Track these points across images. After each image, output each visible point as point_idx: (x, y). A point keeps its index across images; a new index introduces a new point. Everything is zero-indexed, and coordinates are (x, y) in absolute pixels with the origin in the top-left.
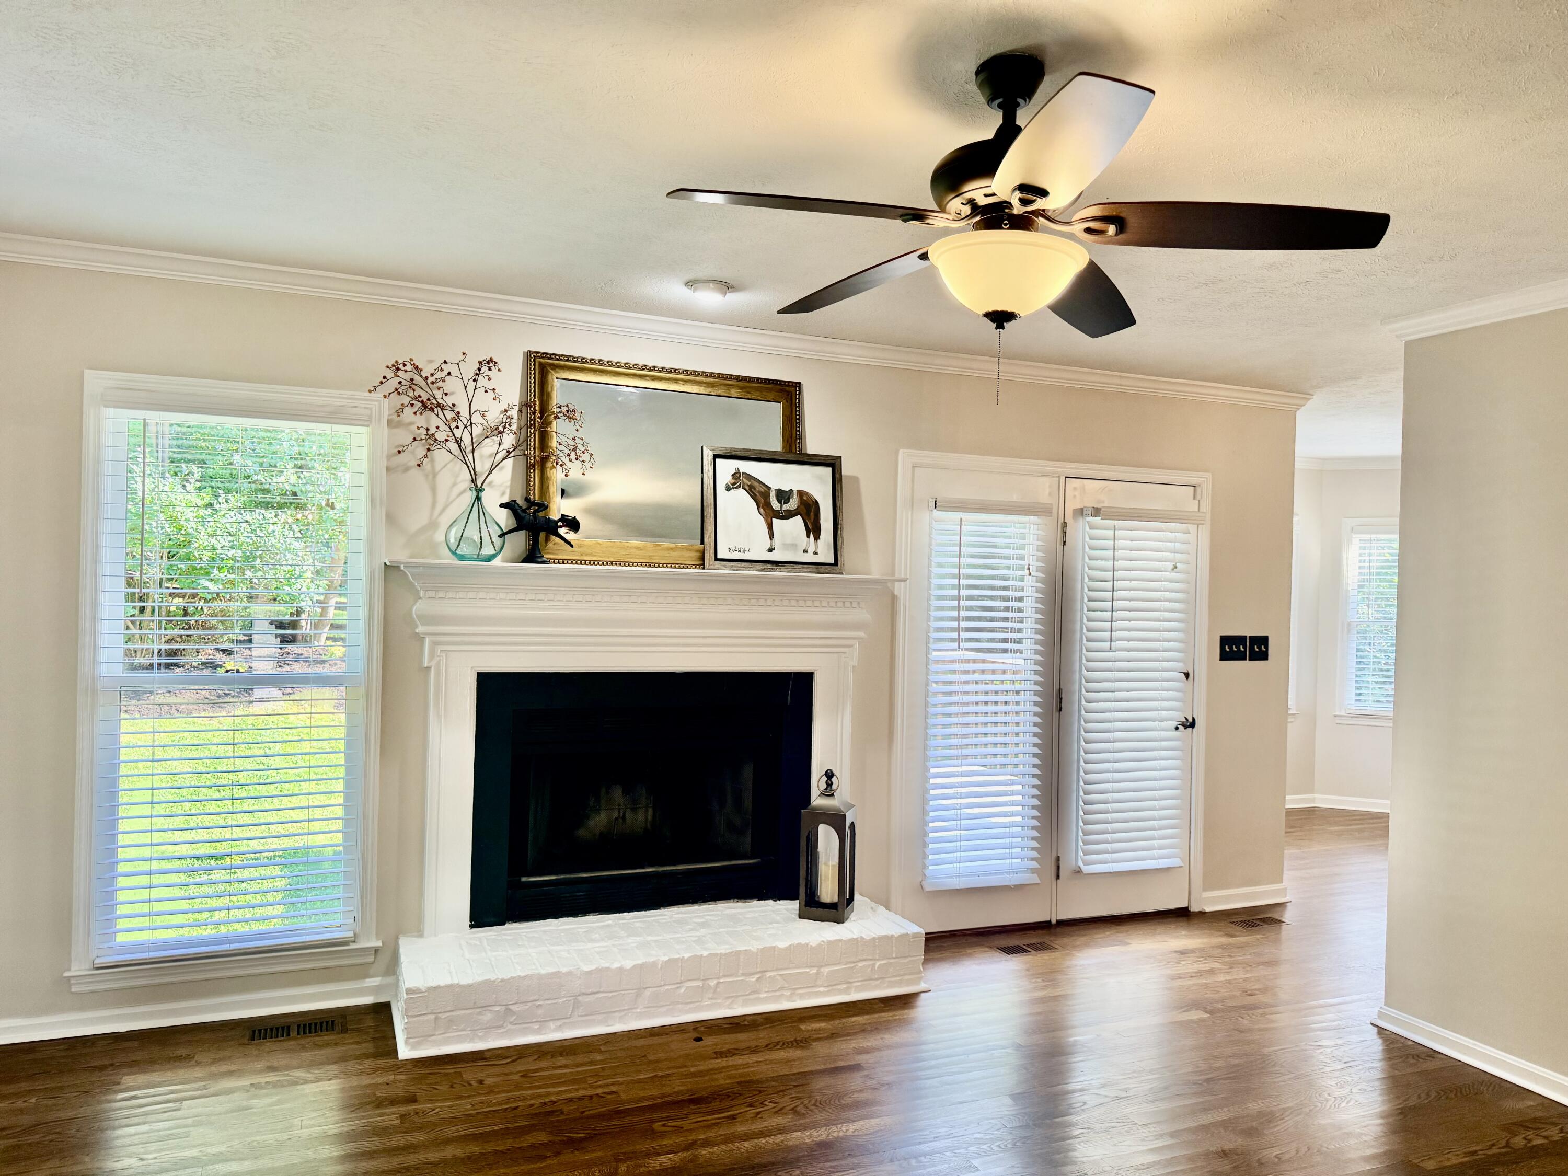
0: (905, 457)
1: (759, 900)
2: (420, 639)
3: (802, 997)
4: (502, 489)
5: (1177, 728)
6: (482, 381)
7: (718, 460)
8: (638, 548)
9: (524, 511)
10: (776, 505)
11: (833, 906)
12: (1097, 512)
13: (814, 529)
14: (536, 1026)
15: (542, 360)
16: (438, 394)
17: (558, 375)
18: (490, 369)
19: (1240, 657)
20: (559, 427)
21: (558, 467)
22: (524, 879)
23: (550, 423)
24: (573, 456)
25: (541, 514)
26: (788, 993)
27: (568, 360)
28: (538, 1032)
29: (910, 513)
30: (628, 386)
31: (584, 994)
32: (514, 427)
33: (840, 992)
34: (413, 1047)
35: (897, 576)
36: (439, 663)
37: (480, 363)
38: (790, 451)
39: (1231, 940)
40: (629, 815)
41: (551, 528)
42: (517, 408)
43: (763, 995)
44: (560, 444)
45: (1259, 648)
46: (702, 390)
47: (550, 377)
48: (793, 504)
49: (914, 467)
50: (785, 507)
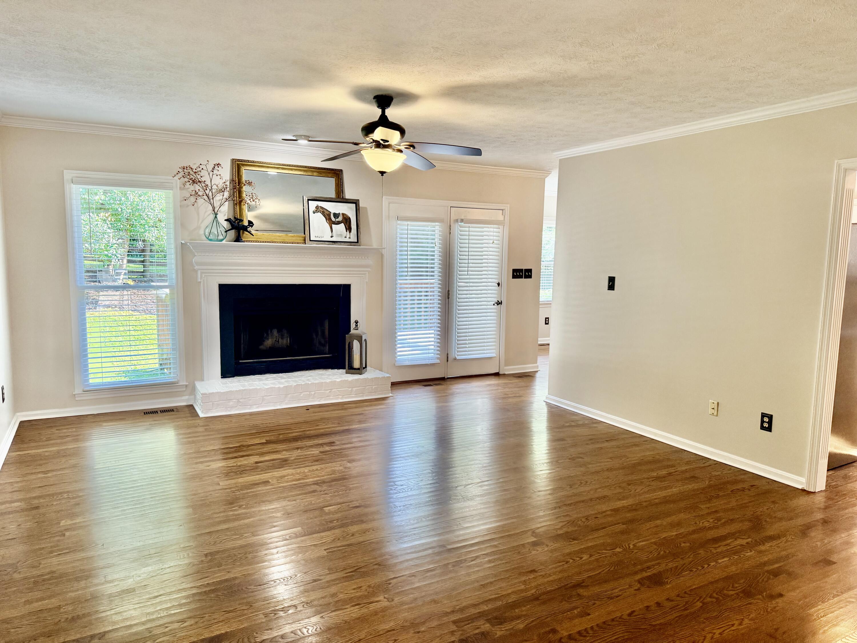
0: (385, 200)
1: (332, 369)
2: (196, 271)
3: (346, 398)
4: (224, 213)
5: (494, 305)
6: (215, 172)
7: (309, 201)
8: (279, 236)
9: (234, 222)
10: (333, 219)
11: (359, 369)
12: (462, 221)
13: (349, 228)
14: (249, 407)
15: (238, 162)
16: (199, 177)
17: (245, 168)
18: (218, 167)
19: (520, 277)
20: (246, 189)
21: (246, 204)
22: (240, 361)
23: (243, 187)
24: (252, 200)
25: (241, 223)
26: (341, 397)
27: (248, 162)
28: (250, 409)
29: (388, 222)
30: (272, 172)
31: (266, 396)
32: (228, 189)
33: (360, 397)
34: (205, 413)
35: (383, 247)
36: (204, 281)
37: (214, 165)
38: (339, 198)
39: (510, 381)
40: (280, 340)
41: (245, 229)
42: (229, 181)
43: (331, 397)
44: (247, 196)
45: (528, 273)
46: (302, 173)
47: (241, 169)
48: (340, 219)
49: (389, 203)
50: (337, 220)
